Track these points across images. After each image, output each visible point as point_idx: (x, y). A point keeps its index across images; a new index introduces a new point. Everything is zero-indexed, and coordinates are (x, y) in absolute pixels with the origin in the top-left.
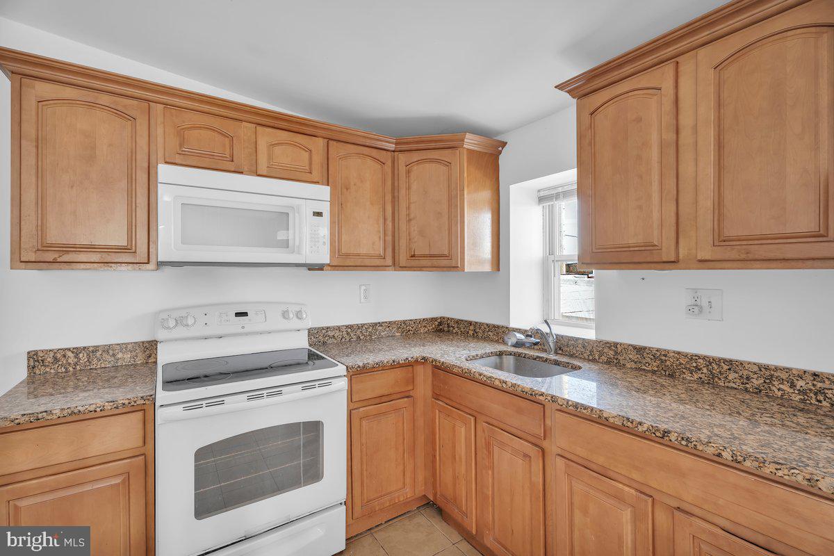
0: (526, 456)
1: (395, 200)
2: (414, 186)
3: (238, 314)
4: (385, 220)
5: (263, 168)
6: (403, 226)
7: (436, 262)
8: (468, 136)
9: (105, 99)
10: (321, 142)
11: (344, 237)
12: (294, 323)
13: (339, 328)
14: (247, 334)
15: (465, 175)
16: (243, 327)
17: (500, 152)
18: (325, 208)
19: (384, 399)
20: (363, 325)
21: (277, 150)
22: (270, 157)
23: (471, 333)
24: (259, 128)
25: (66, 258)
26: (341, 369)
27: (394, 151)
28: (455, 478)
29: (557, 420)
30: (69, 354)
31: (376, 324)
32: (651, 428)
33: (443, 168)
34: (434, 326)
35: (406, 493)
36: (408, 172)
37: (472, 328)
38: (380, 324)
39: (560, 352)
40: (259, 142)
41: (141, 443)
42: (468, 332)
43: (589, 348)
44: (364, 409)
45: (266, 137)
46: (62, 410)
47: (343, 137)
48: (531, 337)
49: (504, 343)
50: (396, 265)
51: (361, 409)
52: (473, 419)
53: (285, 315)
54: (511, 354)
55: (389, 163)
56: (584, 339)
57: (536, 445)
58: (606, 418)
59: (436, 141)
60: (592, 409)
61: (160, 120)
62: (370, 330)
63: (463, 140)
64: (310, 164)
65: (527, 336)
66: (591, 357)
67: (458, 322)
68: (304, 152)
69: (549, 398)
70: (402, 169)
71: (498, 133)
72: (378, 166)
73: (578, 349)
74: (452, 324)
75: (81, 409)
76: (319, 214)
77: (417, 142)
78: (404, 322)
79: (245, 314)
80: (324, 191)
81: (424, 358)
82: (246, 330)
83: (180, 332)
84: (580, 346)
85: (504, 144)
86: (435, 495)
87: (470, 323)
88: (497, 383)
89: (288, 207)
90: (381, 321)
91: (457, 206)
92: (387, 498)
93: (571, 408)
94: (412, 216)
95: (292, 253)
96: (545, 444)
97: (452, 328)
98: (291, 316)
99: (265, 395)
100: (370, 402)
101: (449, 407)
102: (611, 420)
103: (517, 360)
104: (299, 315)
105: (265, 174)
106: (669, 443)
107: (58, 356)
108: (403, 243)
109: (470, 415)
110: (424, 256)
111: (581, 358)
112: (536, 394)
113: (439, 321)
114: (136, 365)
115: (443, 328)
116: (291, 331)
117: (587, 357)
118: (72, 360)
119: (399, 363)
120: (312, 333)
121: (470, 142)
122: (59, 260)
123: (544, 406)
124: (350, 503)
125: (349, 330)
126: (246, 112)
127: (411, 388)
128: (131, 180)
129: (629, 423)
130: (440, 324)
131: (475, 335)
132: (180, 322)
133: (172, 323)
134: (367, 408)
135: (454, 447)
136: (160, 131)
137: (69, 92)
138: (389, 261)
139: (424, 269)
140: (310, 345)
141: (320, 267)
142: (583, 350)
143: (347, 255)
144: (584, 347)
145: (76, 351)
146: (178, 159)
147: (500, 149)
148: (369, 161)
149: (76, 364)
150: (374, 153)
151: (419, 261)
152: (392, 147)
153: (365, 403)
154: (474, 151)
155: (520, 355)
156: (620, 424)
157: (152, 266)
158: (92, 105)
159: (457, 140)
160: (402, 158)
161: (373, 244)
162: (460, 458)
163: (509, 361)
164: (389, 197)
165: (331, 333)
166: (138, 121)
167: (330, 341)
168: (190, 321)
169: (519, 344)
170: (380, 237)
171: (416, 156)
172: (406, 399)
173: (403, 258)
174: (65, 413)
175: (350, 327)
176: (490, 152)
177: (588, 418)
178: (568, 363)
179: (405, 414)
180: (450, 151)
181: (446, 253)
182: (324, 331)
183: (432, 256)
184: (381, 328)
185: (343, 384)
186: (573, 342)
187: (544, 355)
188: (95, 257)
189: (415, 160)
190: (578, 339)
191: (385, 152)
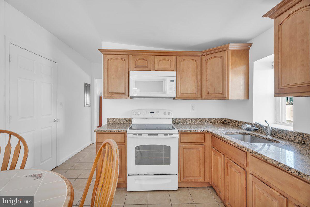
0: (239, 172)
1: (202, 74)
2: (209, 68)
3: (151, 112)
4: (197, 81)
5: (156, 69)
6: (204, 83)
7: (217, 96)
8: (230, 44)
9: (120, 56)
10: (174, 57)
11: (182, 88)
12: (168, 116)
13: (183, 119)
14: (154, 118)
15: (230, 61)
16: (152, 116)
17: (249, 48)
18: (175, 79)
19: (192, 144)
20: (192, 119)
21: (161, 62)
22: (158, 65)
23: (237, 125)
24: (155, 57)
25: (112, 96)
26: (176, 131)
27: (201, 56)
28: (218, 177)
29: (250, 158)
30: (115, 119)
31: (197, 119)
32: (284, 166)
33: (220, 60)
34: (222, 122)
35: (201, 179)
36: (206, 63)
37: (237, 123)
38: (199, 119)
39: (275, 136)
40: (155, 61)
41: (124, 142)
42: (235, 125)
43: (289, 135)
44: (185, 145)
45: (157, 59)
46: (109, 130)
47: (181, 54)
48: (254, 126)
49: (241, 128)
50: (202, 98)
51: (184, 145)
52: (223, 156)
53: (165, 113)
54: (249, 135)
55: (199, 61)
56: (286, 131)
57: (243, 169)
58: (266, 160)
59: (217, 49)
60: (261, 155)
61: (131, 59)
62: (194, 121)
63: (229, 47)
64: (171, 65)
65: (252, 126)
66: (290, 140)
67: (232, 121)
68: (168, 61)
69: (246, 149)
70: (204, 62)
71: (248, 40)
72: (194, 62)
73: (283, 135)
74: (229, 121)
75: (113, 131)
76: (173, 81)
77: (210, 51)
78: (208, 119)
79: (153, 112)
80: (174, 73)
81: (208, 131)
82: (153, 117)
83: (137, 116)
84: (284, 134)
85: (251, 45)
86: (212, 183)
87: (236, 121)
88: (229, 142)
89: (163, 79)
90: (199, 118)
91: (226, 73)
92: (194, 178)
93: (254, 154)
94: (208, 79)
95: (164, 93)
96: (247, 169)
97: (229, 123)
98: (166, 114)
99: (153, 135)
100: (187, 144)
101: (216, 151)
102: (268, 161)
103: (252, 137)
104: (169, 114)
105: (157, 70)
106: (291, 173)
107: (113, 119)
108: (204, 90)
109: (222, 154)
110: (213, 94)
111: (285, 139)
112: (242, 147)
113: (224, 120)
114: (127, 124)
115: (225, 123)
116: (167, 118)
117: (288, 139)
118: (115, 121)
119: (198, 132)
120: (173, 120)
121: (232, 47)
122: (111, 96)
123: (246, 153)
124: (179, 175)
125: (186, 120)
126: (152, 52)
127: (203, 141)
128: (125, 75)
129: (275, 163)
130: (225, 121)
131: (238, 126)
132: (136, 113)
133: (135, 114)
134: (186, 145)
135: (217, 165)
136: (131, 62)
137: (113, 56)
138: (199, 96)
139: (213, 99)
140: (173, 124)
141: (174, 98)
142: (286, 136)
143: (183, 94)
144: (286, 134)
145: (116, 119)
146: (135, 69)
147: (249, 47)
148: (191, 61)
149: (116, 122)
150: (193, 58)
151: (211, 96)
152: (200, 54)
153: (185, 144)
154: (234, 50)
155: (253, 135)
156: (272, 163)
157: (129, 98)
158: (117, 58)
159: (226, 47)
160: (204, 58)
161: (193, 90)
162: (219, 170)
163: (248, 137)
164: (199, 73)
165: (180, 121)
166: (126, 60)
167: (180, 123)
168: (139, 113)
169: (248, 129)
170: (195, 88)
171: (209, 56)
172: (201, 145)
173: (204, 95)
174: (110, 131)
175: (187, 119)
176: (244, 49)
177: (260, 158)
178: (274, 140)
179: (201, 150)
180: (223, 52)
181: (221, 92)
182: (177, 120)
183: (215, 94)
184: (199, 120)
185: (177, 136)
186: (281, 132)
187: (264, 136)
188: (118, 96)
189: (209, 58)
190: (283, 130)
191: (197, 57)
